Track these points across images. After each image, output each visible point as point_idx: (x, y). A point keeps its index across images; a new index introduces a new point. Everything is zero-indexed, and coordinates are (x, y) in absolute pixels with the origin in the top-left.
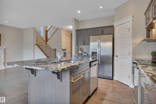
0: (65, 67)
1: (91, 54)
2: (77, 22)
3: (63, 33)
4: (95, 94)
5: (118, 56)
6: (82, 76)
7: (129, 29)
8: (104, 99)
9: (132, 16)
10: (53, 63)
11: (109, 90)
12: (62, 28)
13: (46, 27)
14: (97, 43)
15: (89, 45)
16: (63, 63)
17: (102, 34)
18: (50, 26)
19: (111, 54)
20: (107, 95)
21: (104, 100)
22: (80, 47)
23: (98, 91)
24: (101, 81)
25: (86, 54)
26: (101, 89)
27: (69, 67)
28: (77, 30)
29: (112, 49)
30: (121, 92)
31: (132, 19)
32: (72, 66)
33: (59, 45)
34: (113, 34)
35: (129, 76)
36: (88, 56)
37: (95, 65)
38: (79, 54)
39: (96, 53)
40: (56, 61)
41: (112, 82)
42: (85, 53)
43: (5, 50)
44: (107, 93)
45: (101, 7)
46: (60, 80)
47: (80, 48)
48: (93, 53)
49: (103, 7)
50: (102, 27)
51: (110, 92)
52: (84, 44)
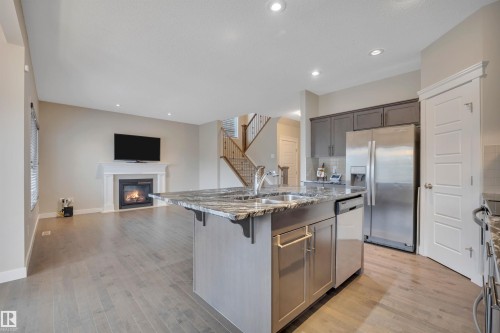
0: (256, 210)
1: (348, 178)
2: (312, 98)
3: (280, 128)
4: (351, 285)
5: (434, 185)
6: (309, 235)
7: (470, 106)
8: (375, 304)
9: (480, 64)
10: (240, 198)
11: (396, 282)
12: (279, 118)
13: (246, 117)
14: (365, 151)
15: (343, 154)
16: (264, 200)
17: (384, 124)
18: (253, 114)
19: (410, 179)
20: (389, 294)
21: (378, 308)
22: (321, 161)
23: (361, 280)
24: (378, 253)
25: (336, 180)
26: (374, 275)
27: (269, 211)
28: (311, 120)
29: (412, 166)
30: (438, 292)
31: (481, 74)
32: (275, 209)
33: (273, 156)
34: (418, 124)
35: (471, 250)
36: (341, 184)
37: (351, 209)
38: (318, 178)
39: (364, 176)
40: (251, 194)
41: (411, 260)
42: (334, 177)
43: (167, 169)
44: (389, 291)
45: (376, 53)
46: (250, 239)
47: (321, 164)
48: (354, 176)
49: (383, 51)
50: (383, 106)
51: (401, 287)
52: (332, 154)
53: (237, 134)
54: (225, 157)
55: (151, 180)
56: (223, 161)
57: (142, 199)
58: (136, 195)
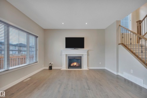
43: (88, 52)
53: (131, 26)
54: (122, 44)
55: (81, 57)
56: (121, 46)
57: (77, 65)
58: (75, 64)
